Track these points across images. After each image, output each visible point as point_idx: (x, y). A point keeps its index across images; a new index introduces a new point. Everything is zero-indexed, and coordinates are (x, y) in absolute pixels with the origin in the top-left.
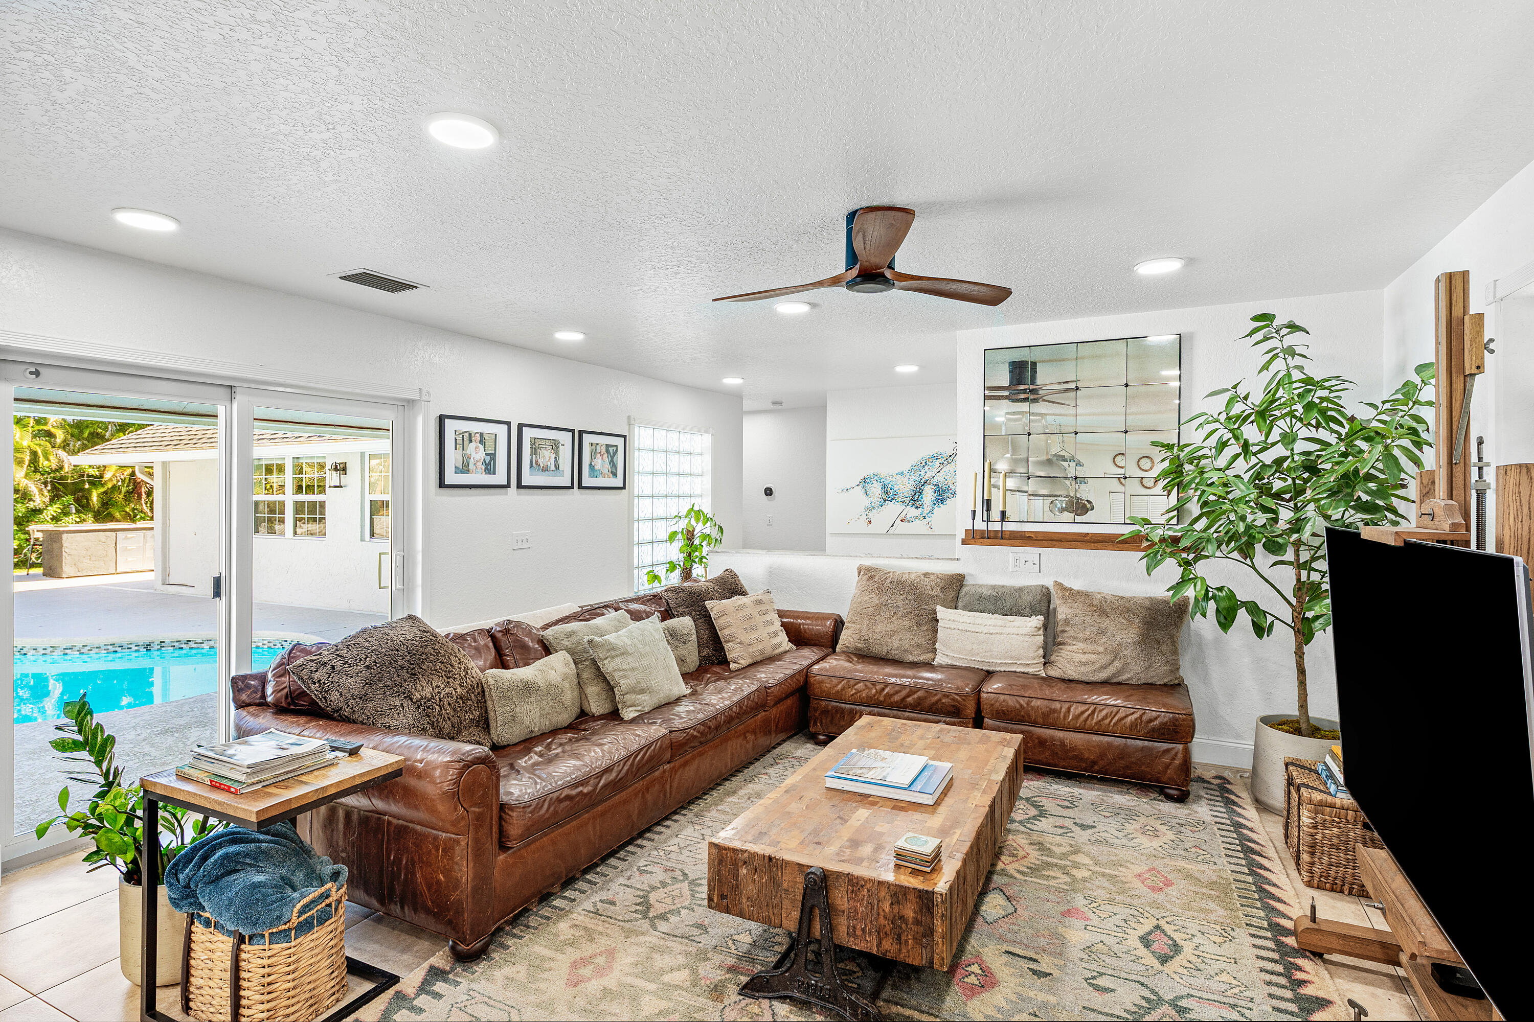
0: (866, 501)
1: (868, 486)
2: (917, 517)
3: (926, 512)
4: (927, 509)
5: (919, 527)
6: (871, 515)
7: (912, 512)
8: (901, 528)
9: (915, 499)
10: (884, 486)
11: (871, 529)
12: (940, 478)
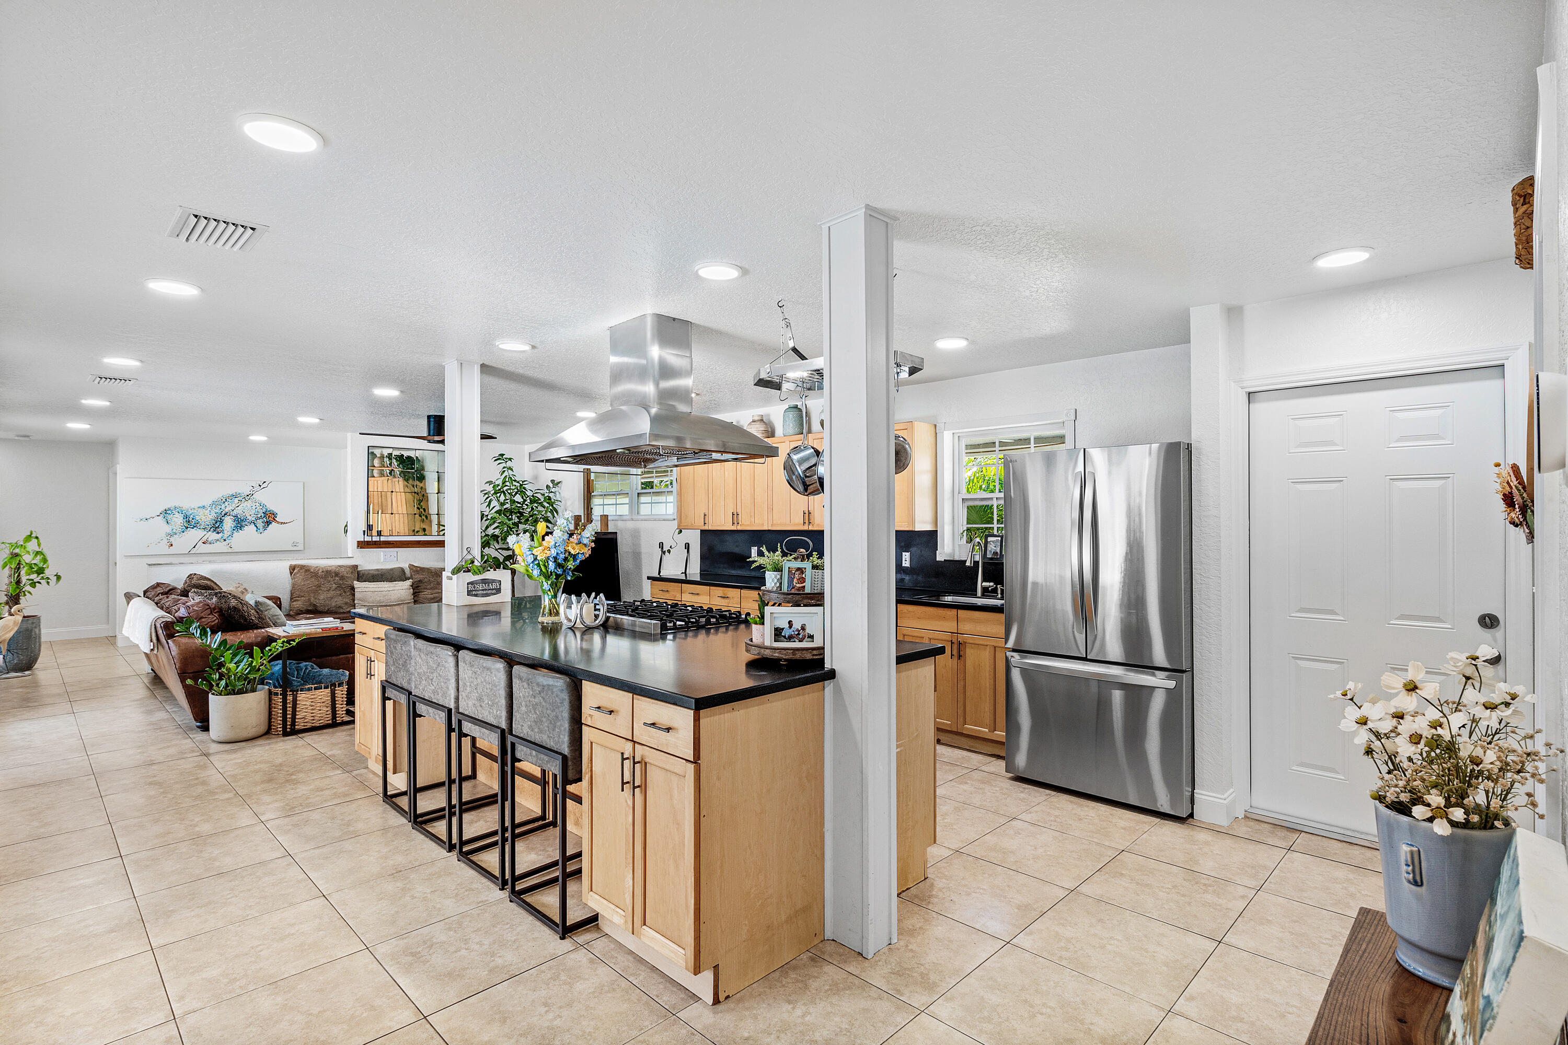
0: (168, 529)
1: (169, 517)
2: (218, 540)
3: (226, 536)
4: (227, 534)
5: (221, 547)
6: (172, 539)
7: (213, 536)
8: (202, 548)
9: (216, 526)
10: (186, 517)
11: (172, 550)
12: (238, 511)
